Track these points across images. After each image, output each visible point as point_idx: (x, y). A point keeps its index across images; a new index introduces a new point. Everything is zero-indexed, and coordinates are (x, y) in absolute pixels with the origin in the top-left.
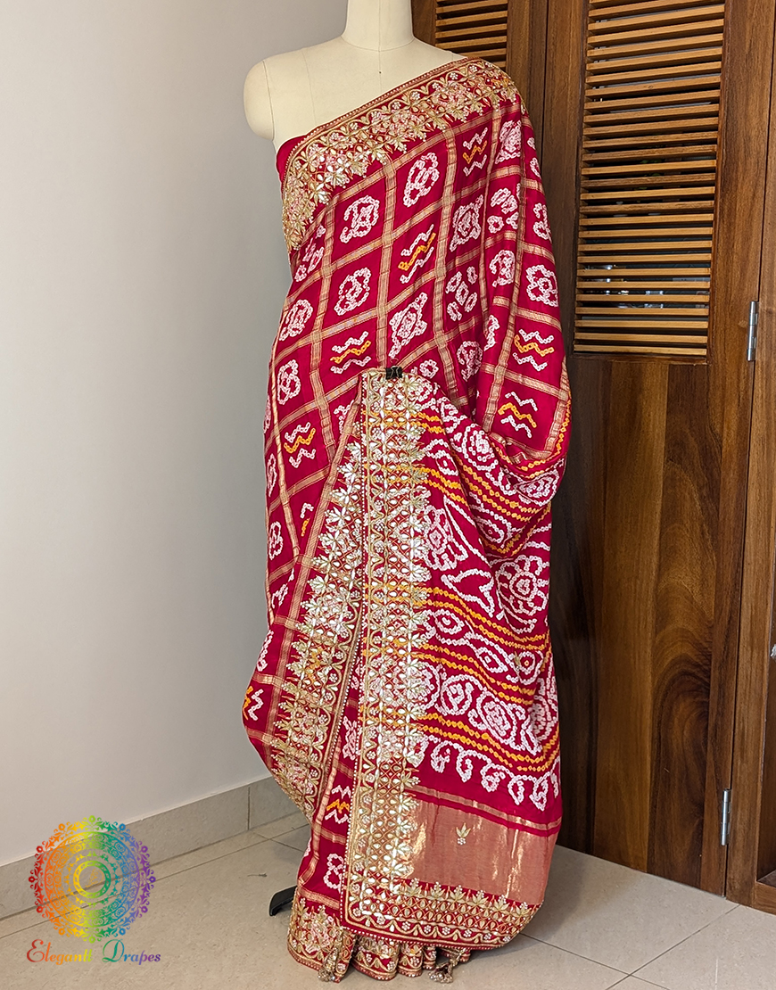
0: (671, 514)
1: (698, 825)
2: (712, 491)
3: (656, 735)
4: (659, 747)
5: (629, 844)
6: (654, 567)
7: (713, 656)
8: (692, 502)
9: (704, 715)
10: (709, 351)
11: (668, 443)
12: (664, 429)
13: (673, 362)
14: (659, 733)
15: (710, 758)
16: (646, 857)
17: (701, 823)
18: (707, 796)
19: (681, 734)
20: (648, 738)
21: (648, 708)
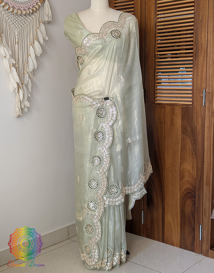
0: (183, 148)
1: (193, 235)
2: (194, 142)
3: (181, 210)
4: (182, 213)
5: (174, 240)
6: (179, 163)
7: (196, 188)
8: (189, 145)
9: (194, 204)
10: (193, 103)
11: (182, 129)
12: (181, 125)
13: (183, 106)
14: (182, 209)
15: (196, 216)
16: (179, 244)
17: (194, 234)
18: (195, 227)
19: (188, 210)
20: (179, 210)
21: (179, 202)
